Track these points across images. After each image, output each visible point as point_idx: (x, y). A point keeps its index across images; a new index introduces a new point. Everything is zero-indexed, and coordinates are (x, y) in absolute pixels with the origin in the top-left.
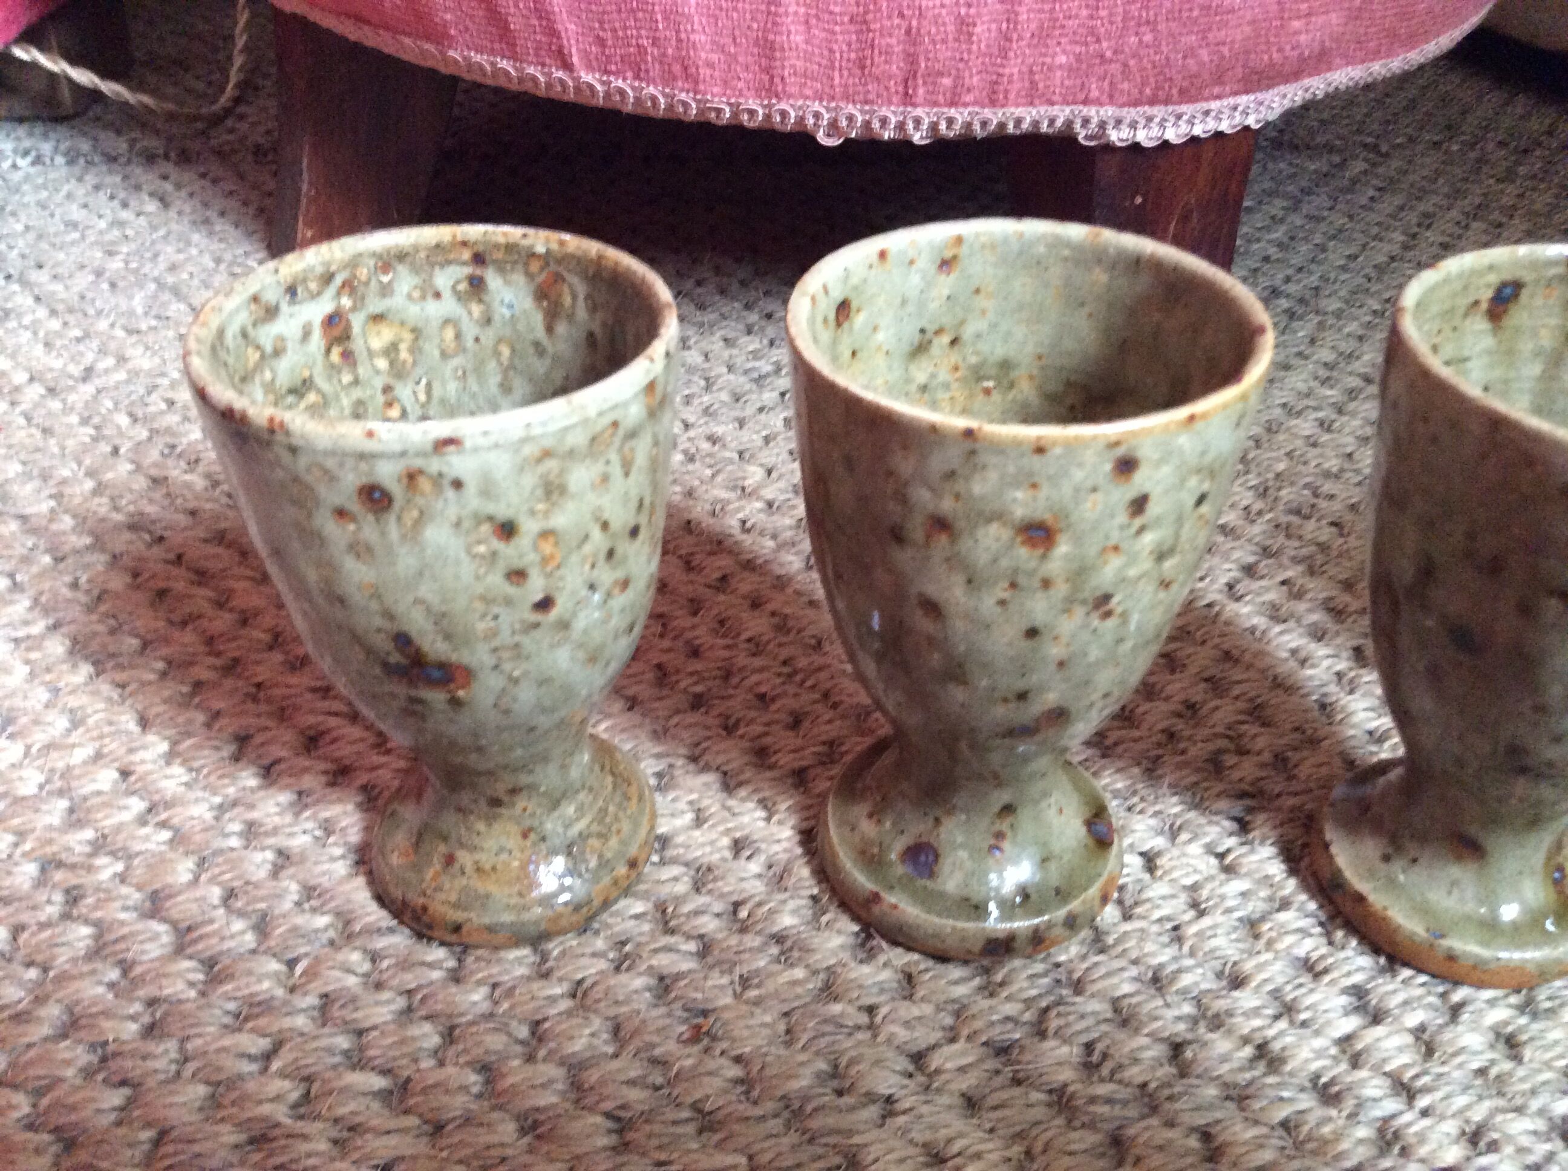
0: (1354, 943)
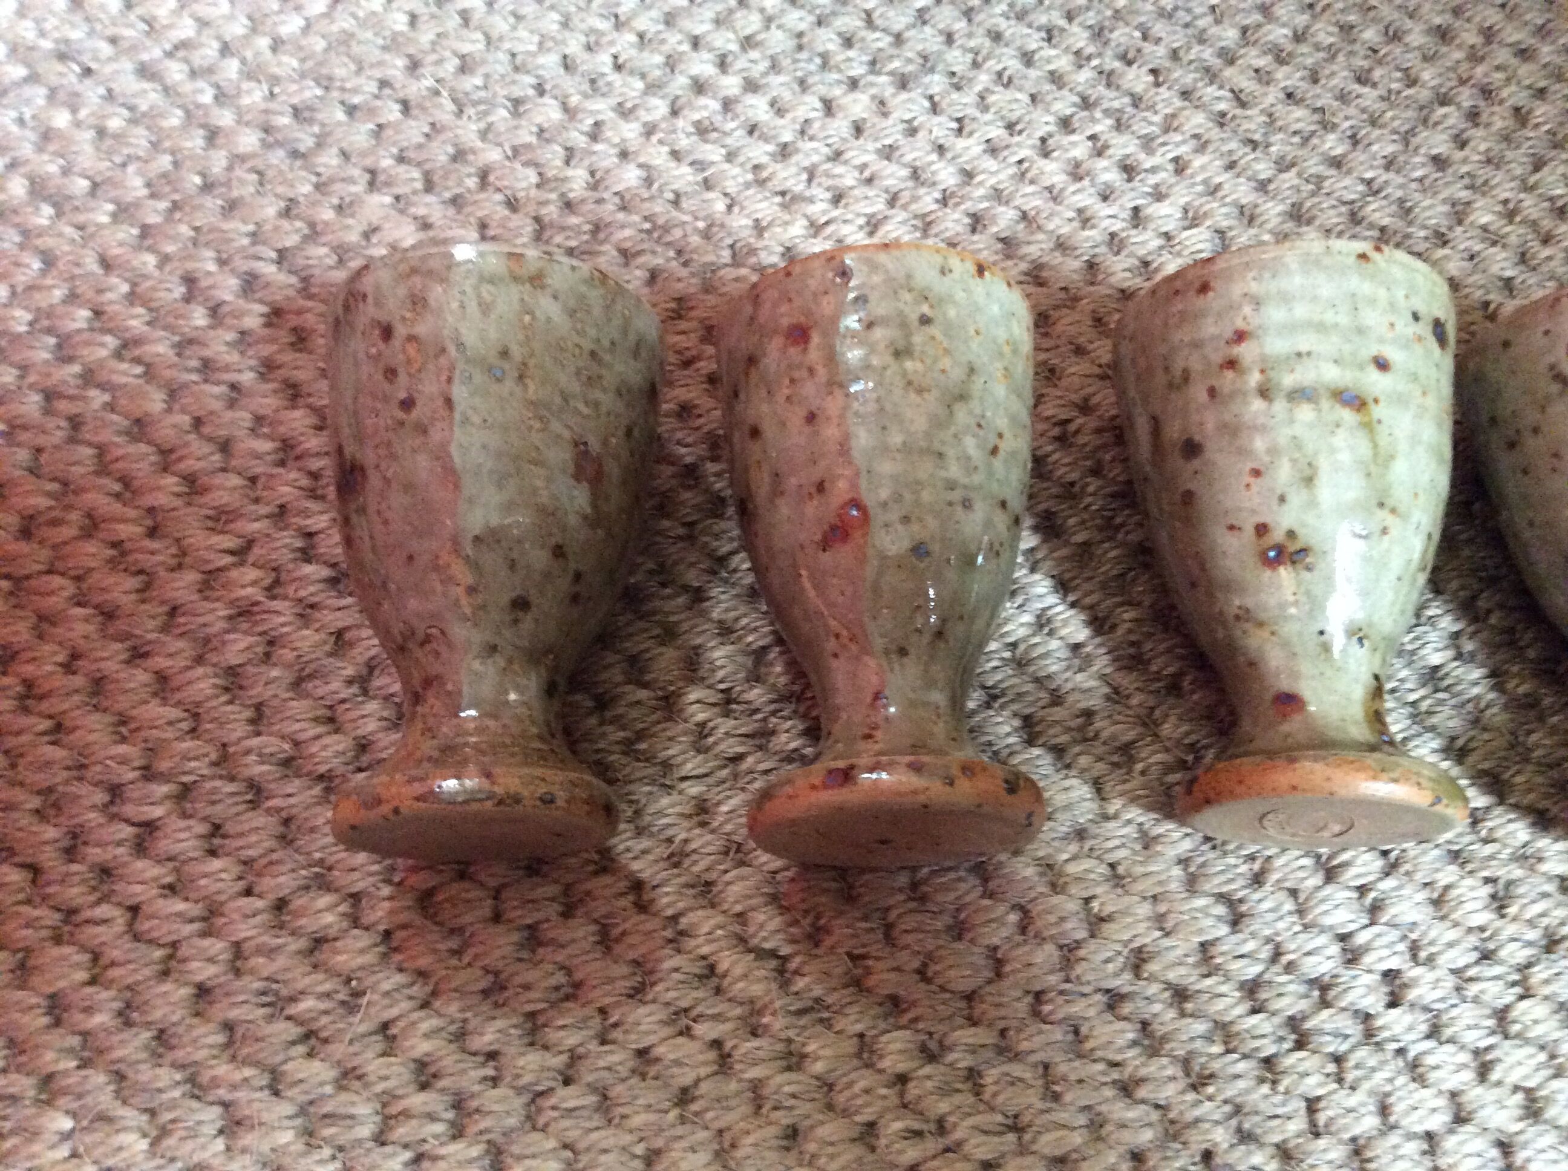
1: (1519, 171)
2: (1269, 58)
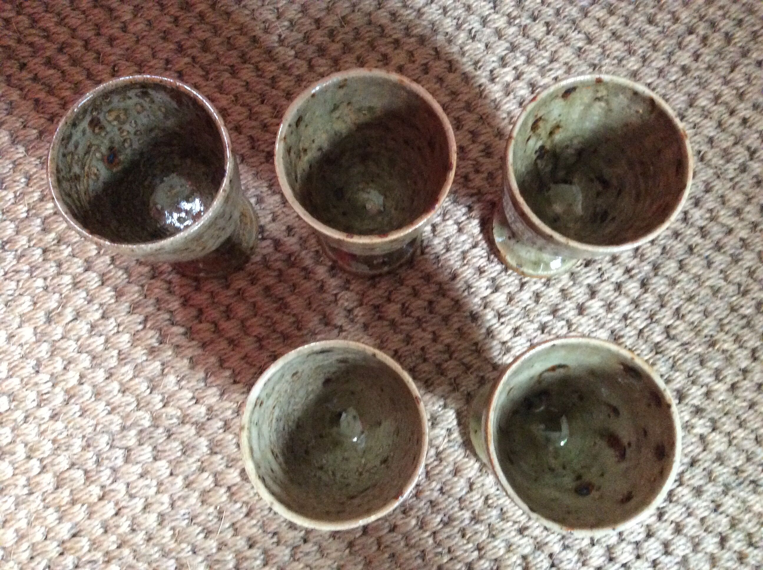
1: (723, 73)
2: (605, 11)
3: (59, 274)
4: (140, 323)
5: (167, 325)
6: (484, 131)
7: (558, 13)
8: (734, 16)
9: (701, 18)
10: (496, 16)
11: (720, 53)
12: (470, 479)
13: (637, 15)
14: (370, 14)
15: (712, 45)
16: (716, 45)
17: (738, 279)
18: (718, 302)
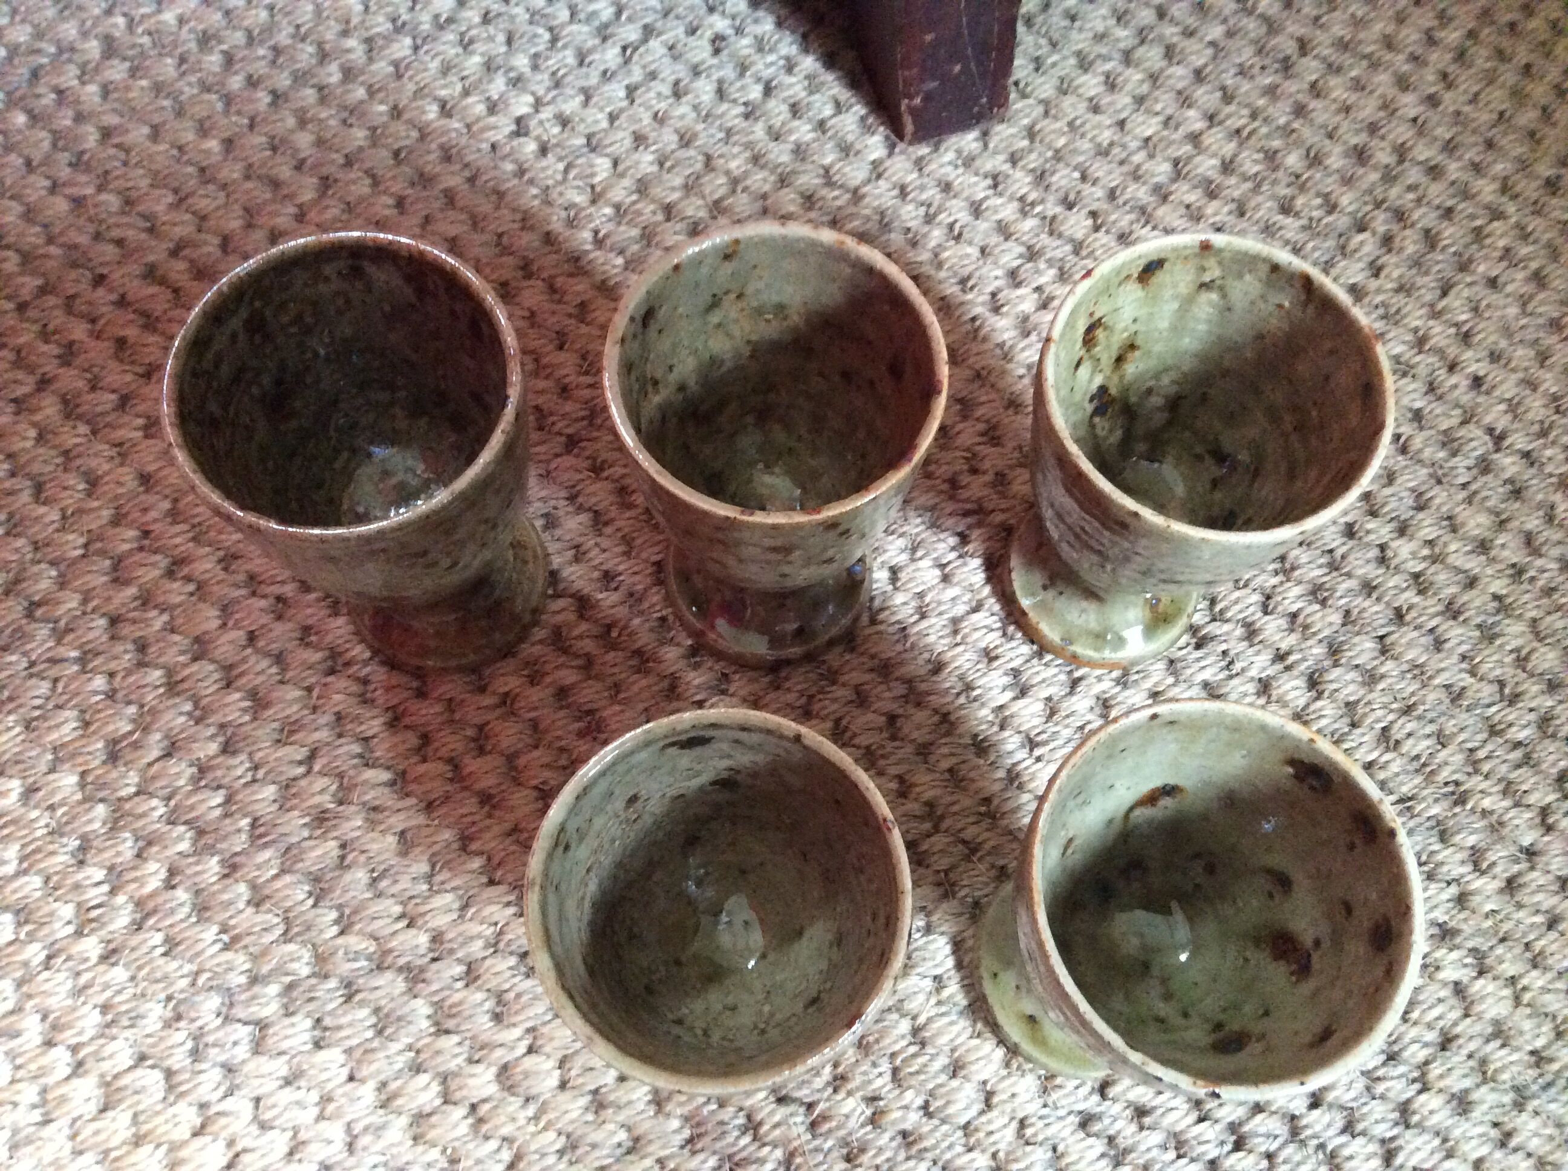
0: (1019, 635)
1: (1428, 298)
2: (1199, 191)
3: (141, 664)
4: (300, 763)
5: (355, 767)
6: (983, 399)
7: (1112, 195)
8: (1437, 202)
9: (1378, 205)
10: (999, 201)
11: (1417, 263)
12: (985, 1083)
13: (1260, 199)
14: (764, 197)
15: (1401, 249)
16: (1410, 249)
17: (1498, 672)
18: (1465, 716)
